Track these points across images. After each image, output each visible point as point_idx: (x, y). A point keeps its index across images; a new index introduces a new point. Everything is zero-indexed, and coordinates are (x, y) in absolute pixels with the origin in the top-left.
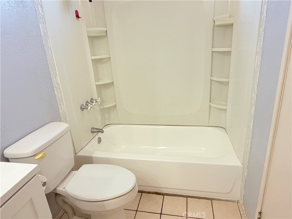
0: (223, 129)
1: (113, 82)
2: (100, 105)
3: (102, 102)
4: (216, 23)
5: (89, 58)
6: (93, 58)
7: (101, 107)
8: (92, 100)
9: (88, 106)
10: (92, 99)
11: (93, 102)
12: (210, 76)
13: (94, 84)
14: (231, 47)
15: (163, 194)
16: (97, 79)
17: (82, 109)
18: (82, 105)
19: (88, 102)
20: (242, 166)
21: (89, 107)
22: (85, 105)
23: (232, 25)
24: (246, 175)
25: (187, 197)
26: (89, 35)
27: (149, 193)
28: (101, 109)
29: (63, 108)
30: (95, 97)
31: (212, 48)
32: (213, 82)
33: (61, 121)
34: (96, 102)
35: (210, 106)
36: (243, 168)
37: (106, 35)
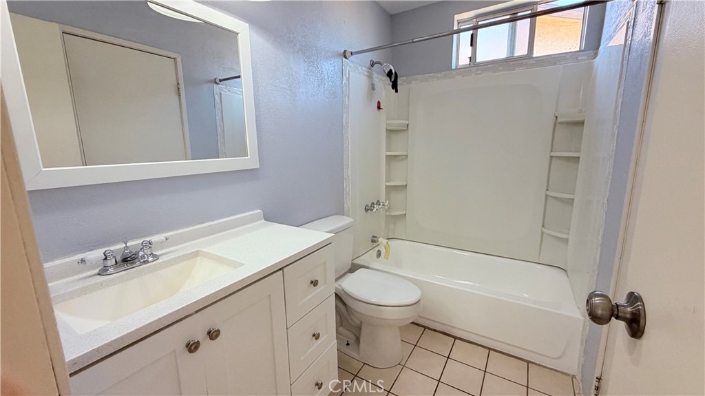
0: (564, 272)
1: (406, 185)
2: (387, 210)
3: (389, 208)
4: (560, 120)
5: (384, 153)
6: (388, 153)
7: (388, 214)
8: (378, 203)
9: (374, 207)
10: (378, 201)
11: (380, 205)
12: (545, 188)
13: (383, 184)
14: (580, 152)
15: (455, 338)
16: (388, 179)
17: (367, 210)
18: (367, 205)
19: (373, 203)
20: (583, 318)
21: (375, 209)
22: (370, 205)
23: (582, 123)
24: (587, 333)
25: (490, 349)
26: (388, 128)
27: (435, 331)
28: (386, 216)
29: (348, 204)
30: (383, 199)
31: (552, 151)
32: (549, 199)
33: (343, 215)
34: (383, 205)
35: (543, 232)
36: (584, 322)
37: (407, 129)
